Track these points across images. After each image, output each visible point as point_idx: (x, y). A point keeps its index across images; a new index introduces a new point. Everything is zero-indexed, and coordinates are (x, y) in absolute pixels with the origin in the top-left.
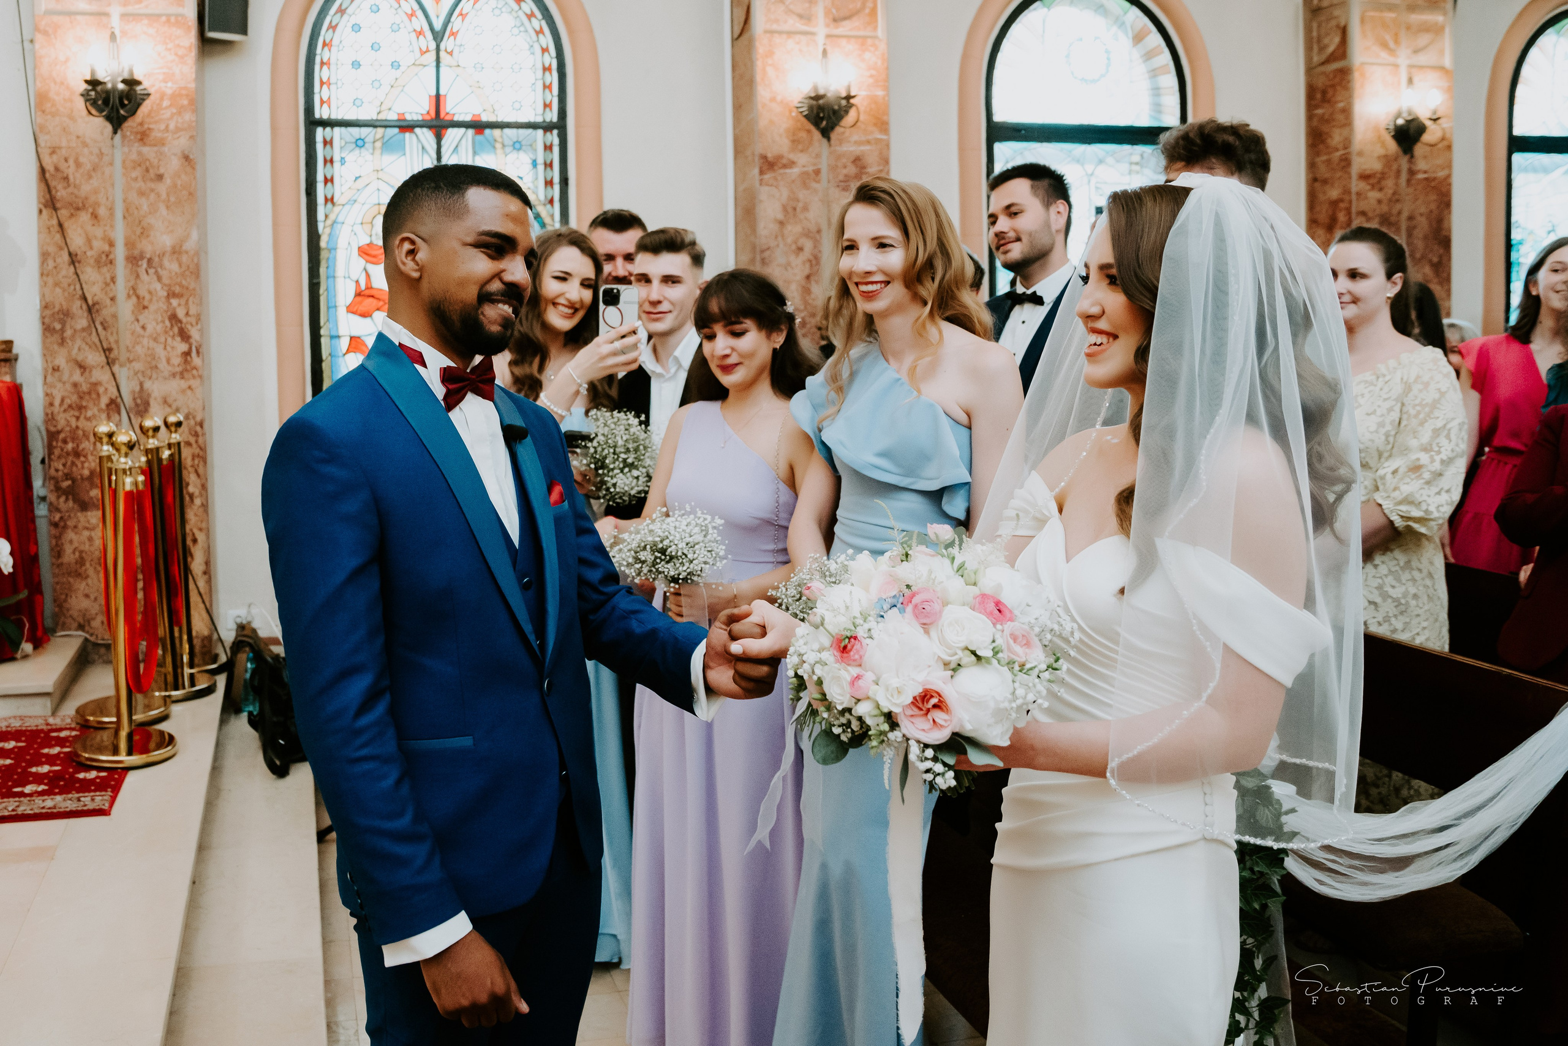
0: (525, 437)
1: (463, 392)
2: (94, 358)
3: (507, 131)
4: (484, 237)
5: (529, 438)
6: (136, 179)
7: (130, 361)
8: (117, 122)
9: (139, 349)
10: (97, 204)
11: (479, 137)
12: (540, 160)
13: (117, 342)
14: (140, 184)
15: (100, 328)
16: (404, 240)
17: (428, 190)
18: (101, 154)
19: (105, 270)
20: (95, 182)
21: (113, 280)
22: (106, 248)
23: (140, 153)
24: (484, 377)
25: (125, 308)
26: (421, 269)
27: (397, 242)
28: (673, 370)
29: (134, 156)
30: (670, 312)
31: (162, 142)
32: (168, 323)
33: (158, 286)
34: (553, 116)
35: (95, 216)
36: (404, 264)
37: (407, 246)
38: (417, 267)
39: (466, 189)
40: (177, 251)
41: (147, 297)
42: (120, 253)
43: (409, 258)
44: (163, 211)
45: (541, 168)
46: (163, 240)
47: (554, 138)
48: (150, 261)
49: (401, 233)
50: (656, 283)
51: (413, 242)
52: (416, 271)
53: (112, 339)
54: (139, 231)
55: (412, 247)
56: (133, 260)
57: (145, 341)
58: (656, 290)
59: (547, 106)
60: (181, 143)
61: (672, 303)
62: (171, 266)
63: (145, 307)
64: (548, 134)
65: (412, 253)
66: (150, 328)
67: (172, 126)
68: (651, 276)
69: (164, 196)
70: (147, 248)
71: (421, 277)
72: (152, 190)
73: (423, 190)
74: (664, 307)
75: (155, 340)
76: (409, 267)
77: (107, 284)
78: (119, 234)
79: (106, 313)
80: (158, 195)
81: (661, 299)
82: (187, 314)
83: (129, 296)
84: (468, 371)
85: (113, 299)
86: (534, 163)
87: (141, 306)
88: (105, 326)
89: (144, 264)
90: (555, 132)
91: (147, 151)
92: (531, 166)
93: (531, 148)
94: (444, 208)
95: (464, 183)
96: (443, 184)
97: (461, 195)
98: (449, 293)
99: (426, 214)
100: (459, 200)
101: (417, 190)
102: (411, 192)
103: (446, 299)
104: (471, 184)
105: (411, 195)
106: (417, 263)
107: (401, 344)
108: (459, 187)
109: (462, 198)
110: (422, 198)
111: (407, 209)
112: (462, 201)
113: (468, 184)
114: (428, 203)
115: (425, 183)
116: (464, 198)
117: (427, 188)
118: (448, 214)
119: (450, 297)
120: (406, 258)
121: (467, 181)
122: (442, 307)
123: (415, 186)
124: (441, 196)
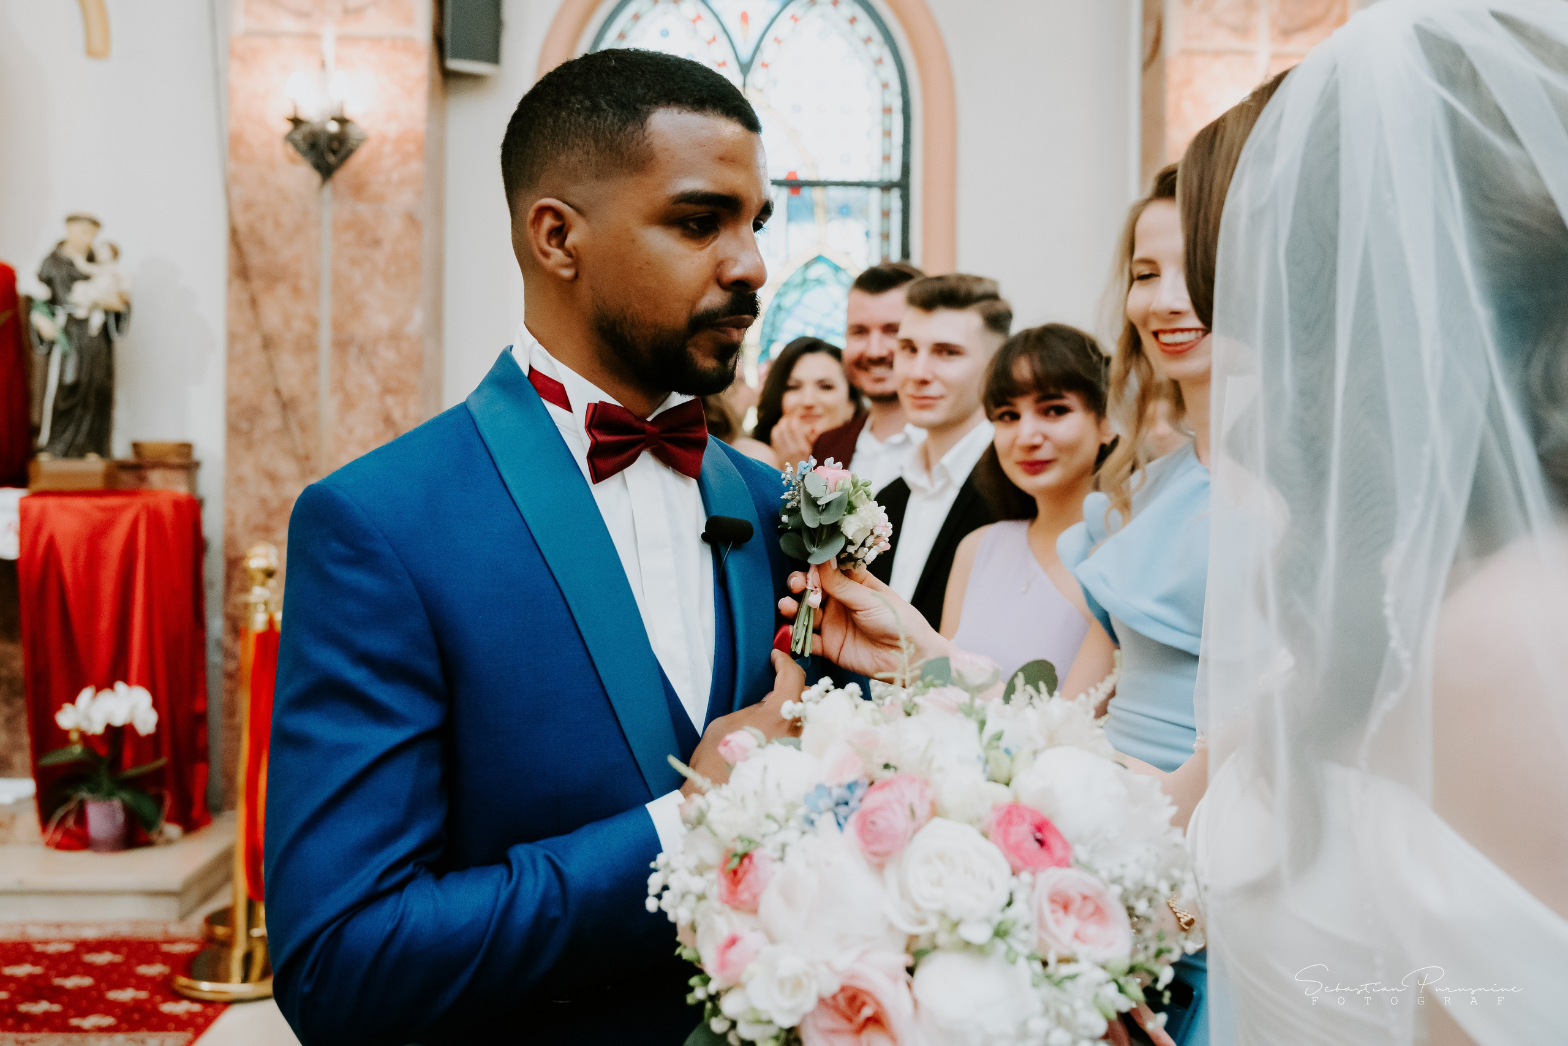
1: (631, 452)
3: (834, 192)
4: (683, 206)
6: (347, 245)
8: (326, 171)
10: (298, 275)
11: (796, 200)
12: (875, 229)
13: (317, 448)
14: (353, 251)
15: (295, 429)
16: (542, 210)
18: (305, 213)
19: (305, 357)
20: (297, 247)
21: (315, 369)
22: (308, 329)
23: (354, 212)
24: (679, 435)
25: (329, 406)
26: (578, 263)
27: (531, 214)
28: (939, 484)
29: (346, 215)
31: (380, 199)
32: (381, 426)
33: (369, 380)
34: (895, 174)
35: (296, 290)
37: (548, 222)
38: (568, 260)
39: (648, 113)
40: (395, 336)
41: (357, 392)
42: (325, 337)
43: (554, 242)
44: (380, 284)
45: (876, 241)
46: (380, 321)
47: (894, 199)
48: (362, 349)
49: (538, 197)
50: (923, 354)
51: (557, 214)
52: (567, 266)
54: (349, 309)
55: (557, 223)
56: (341, 345)
58: (921, 365)
59: (887, 158)
60: (404, 199)
61: (946, 385)
62: (387, 355)
63: (353, 406)
64: (886, 195)
65: (559, 233)
67: (395, 177)
68: (918, 343)
69: (381, 265)
70: (359, 330)
71: (576, 276)
72: (367, 258)
74: (933, 390)
76: (555, 259)
77: (307, 375)
78: (325, 310)
79: (305, 411)
80: (375, 264)
82: (406, 416)
83: (333, 391)
84: (650, 416)
85: (315, 394)
86: (867, 234)
87: (348, 404)
88: (303, 428)
89: (353, 351)
90: (896, 194)
91: (364, 209)
92: (864, 237)
93: (863, 213)
94: (610, 150)
95: (643, 101)
96: (606, 102)
97: (640, 125)
98: (630, 311)
99: (580, 162)
100: (636, 134)
101: (560, 113)
102: (550, 114)
103: (625, 318)
104: (656, 103)
105: (550, 121)
106: (569, 254)
107: (531, 368)
108: (636, 109)
109: (641, 131)
110: (569, 129)
111: (545, 147)
112: (641, 136)
113: (649, 103)
114: (581, 141)
115: (573, 99)
116: (644, 131)
117: (578, 109)
118: (619, 162)
119: (633, 317)
120: (550, 244)
121: (648, 98)
122: (618, 329)
123: (557, 104)
124: (604, 125)
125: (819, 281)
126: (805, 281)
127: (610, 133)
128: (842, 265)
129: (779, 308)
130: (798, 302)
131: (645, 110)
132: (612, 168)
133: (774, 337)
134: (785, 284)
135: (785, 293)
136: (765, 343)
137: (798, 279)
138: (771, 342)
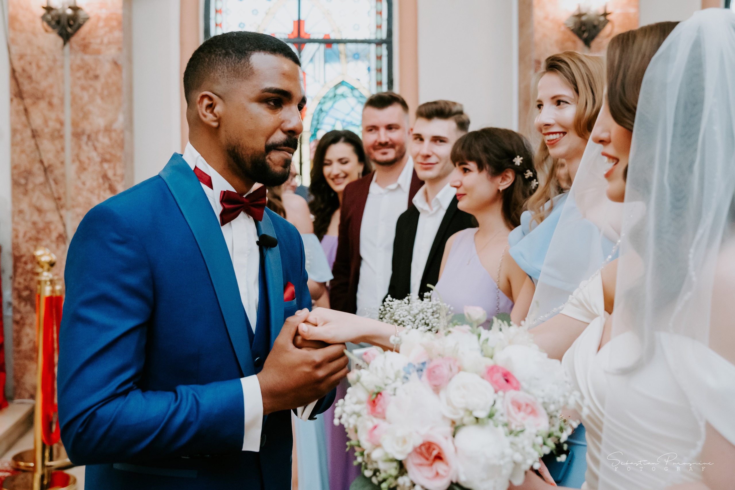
0: (275, 246)
1: (237, 212)
2: (48, 204)
3: (350, 46)
4: (267, 94)
5: (277, 247)
6: (79, 78)
7: (73, 207)
8: (66, 37)
9: (80, 199)
10: (52, 96)
11: (329, 51)
12: (373, 66)
13: (65, 193)
14: (83, 82)
15: (52, 182)
16: (203, 97)
17: (220, 56)
18: (55, 61)
19: (57, 142)
20: (51, 80)
21: (63, 149)
22: (58, 126)
23: (82, 60)
24: (256, 203)
25: (71, 169)
26: (219, 120)
27: (199, 99)
28: (435, 209)
29: (78, 62)
30: (437, 163)
31: (98, 52)
32: (101, 180)
33: (94, 154)
35: (50, 104)
36: (205, 116)
37: (206, 102)
38: (215, 118)
39: (251, 54)
40: (108, 130)
41: (87, 161)
42: (68, 131)
43: (208, 111)
44: (99, 101)
45: (374, 72)
46: (98, 121)
47: (384, 50)
48: (89, 137)
49: (201, 91)
50: (427, 141)
51: (210, 99)
52: (215, 121)
53: (61, 191)
54: (81, 115)
55: (210, 102)
56: (77, 135)
57: (85, 193)
58: (426, 147)
59: (378, 27)
60: (112, 52)
61: (438, 156)
62: (104, 140)
63: (85, 169)
64: (379, 48)
65: (211, 107)
66: (88, 184)
67: (105, 41)
68: (424, 136)
69: (99, 90)
70: (87, 127)
71: (219, 126)
72: (91, 86)
73: (216, 55)
74: (432, 160)
75: (92, 192)
76: (209, 118)
77: (58, 152)
78: (67, 116)
79: (57, 172)
80: (95, 90)
81: (430, 154)
82: (115, 175)
83: (73, 161)
84: (244, 196)
85: (62, 163)
86: (369, 69)
87: (82, 168)
88: (56, 182)
89: (85, 138)
90: (384, 46)
91: (88, 58)
92: (367, 71)
93: (367, 57)
94: (234, 71)
95: (248, 49)
96: (232, 51)
97: (247, 60)
98: (242, 141)
99: (220, 76)
100: (245, 64)
101: (211, 56)
102: (207, 57)
103: (239, 145)
104: (254, 51)
105: (207, 60)
106: (215, 115)
107: (196, 167)
108: (245, 53)
109: (247, 63)
110: (216, 63)
111: (204, 71)
112: (248, 65)
113: (251, 50)
114: (221, 67)
115: (217, 50)
116: (249, 62)
117: (220, 54)
118: (237, 76)
119: (243, 144)
120: (206, 112)
121: (250, 48)
122: (236, 151)
123: (210, 52)
124: (231, 61)
125: (343, 95)
126: (335, 96)
127: (234, 63)
128: (356, 87)
129: (321, 110)
130: (332, 107)
131: (249, 54)
132: (234, 78)
133: (319, 127)
134: (324, 98)
135: (324, 103)
136: (313, 131)
137: (331, 95)
138: (317, 129)
